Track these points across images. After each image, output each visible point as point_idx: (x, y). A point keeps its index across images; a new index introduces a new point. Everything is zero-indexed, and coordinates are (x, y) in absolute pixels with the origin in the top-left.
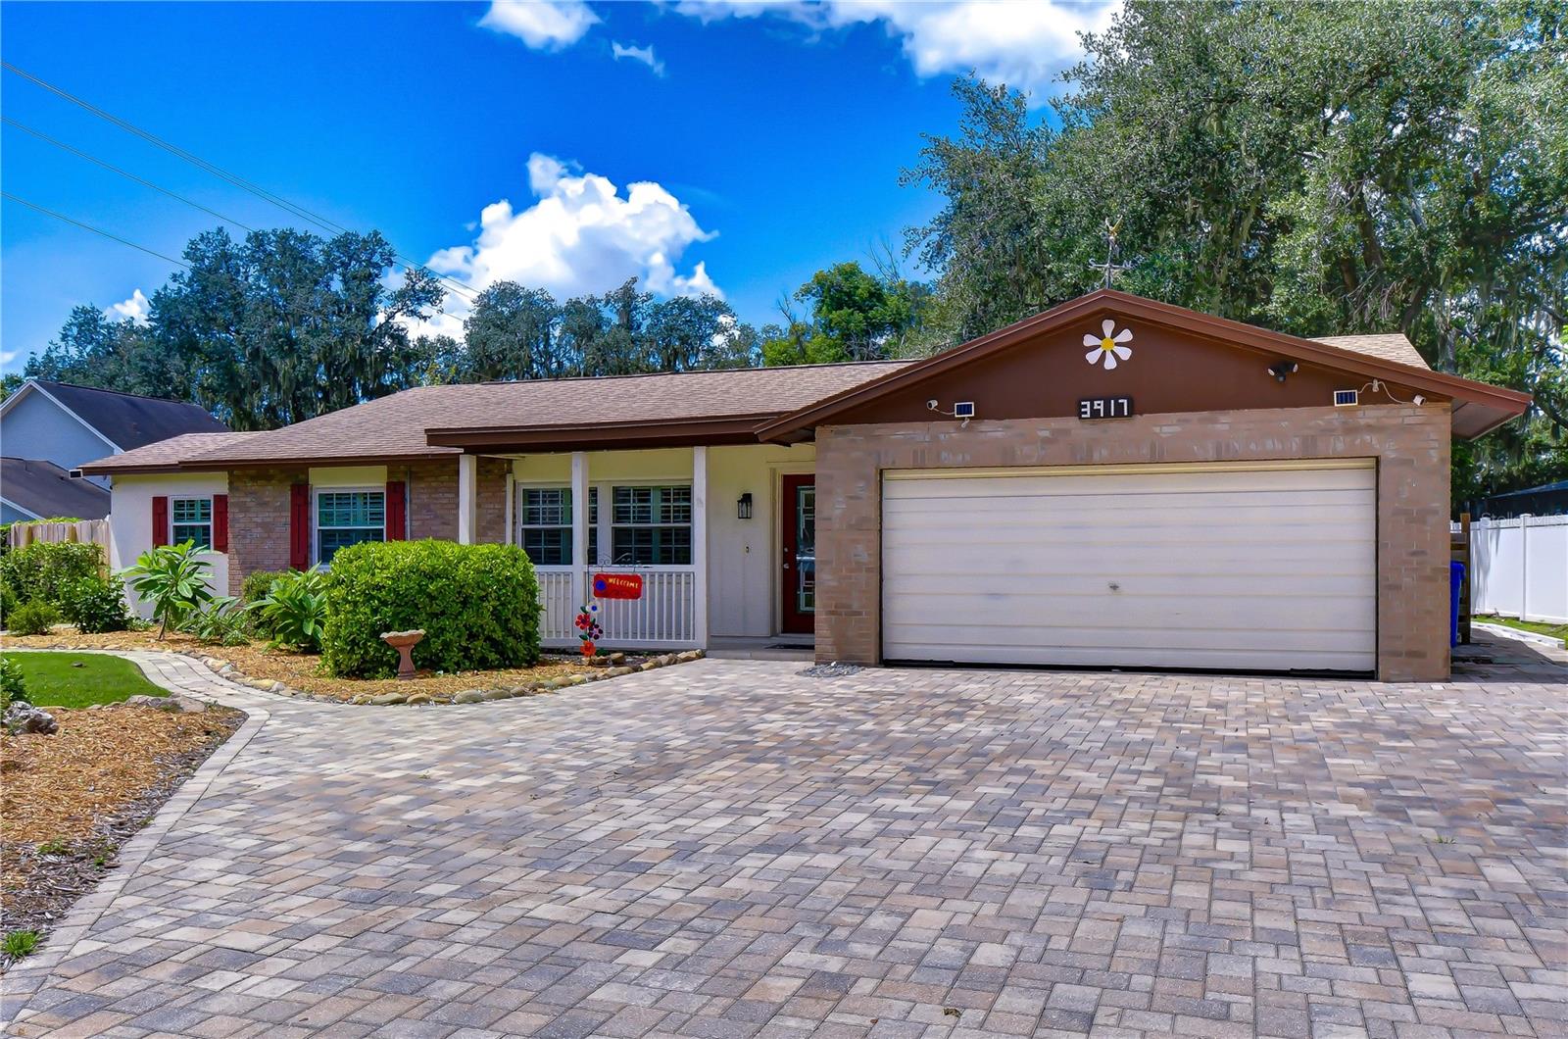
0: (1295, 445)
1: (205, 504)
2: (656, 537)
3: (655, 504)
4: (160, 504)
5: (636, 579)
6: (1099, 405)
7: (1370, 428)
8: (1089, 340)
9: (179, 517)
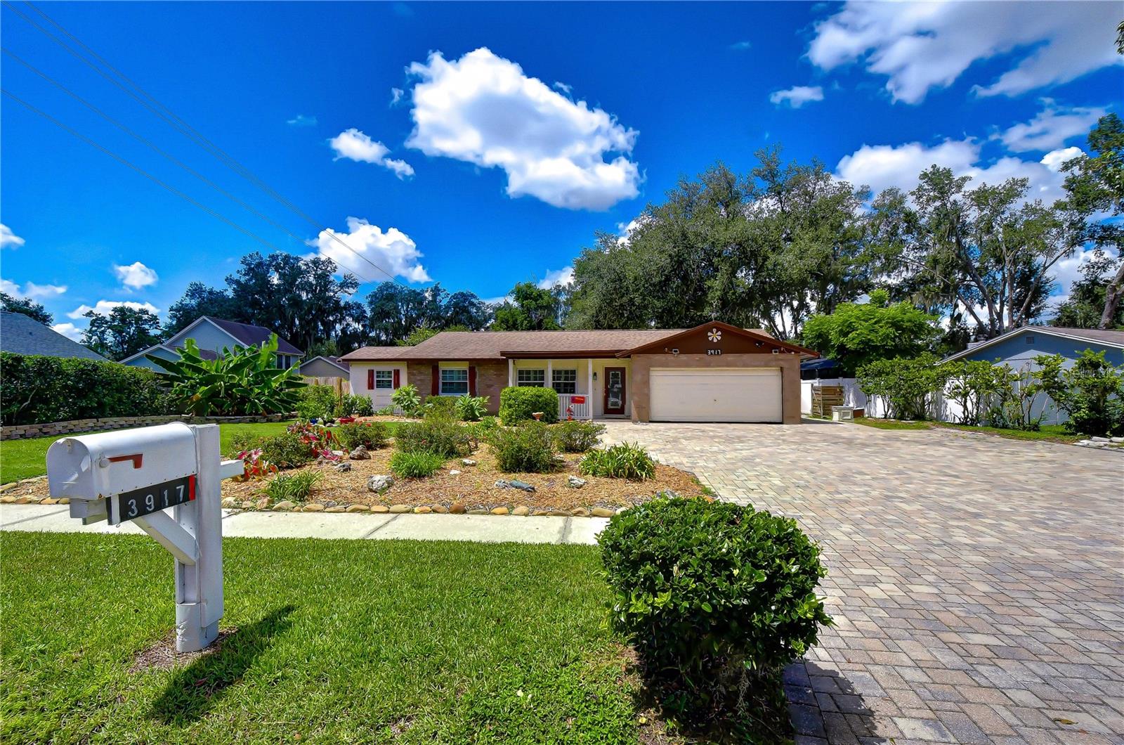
0: (763, 363)
1: (390, 372)
2: (562, 385)
3: (563, 375)
4: (371, 373)
5: (583, 398)
6: (713, 351)
7: (781, 360)
8: (709, 334)
9: (377, 377)
